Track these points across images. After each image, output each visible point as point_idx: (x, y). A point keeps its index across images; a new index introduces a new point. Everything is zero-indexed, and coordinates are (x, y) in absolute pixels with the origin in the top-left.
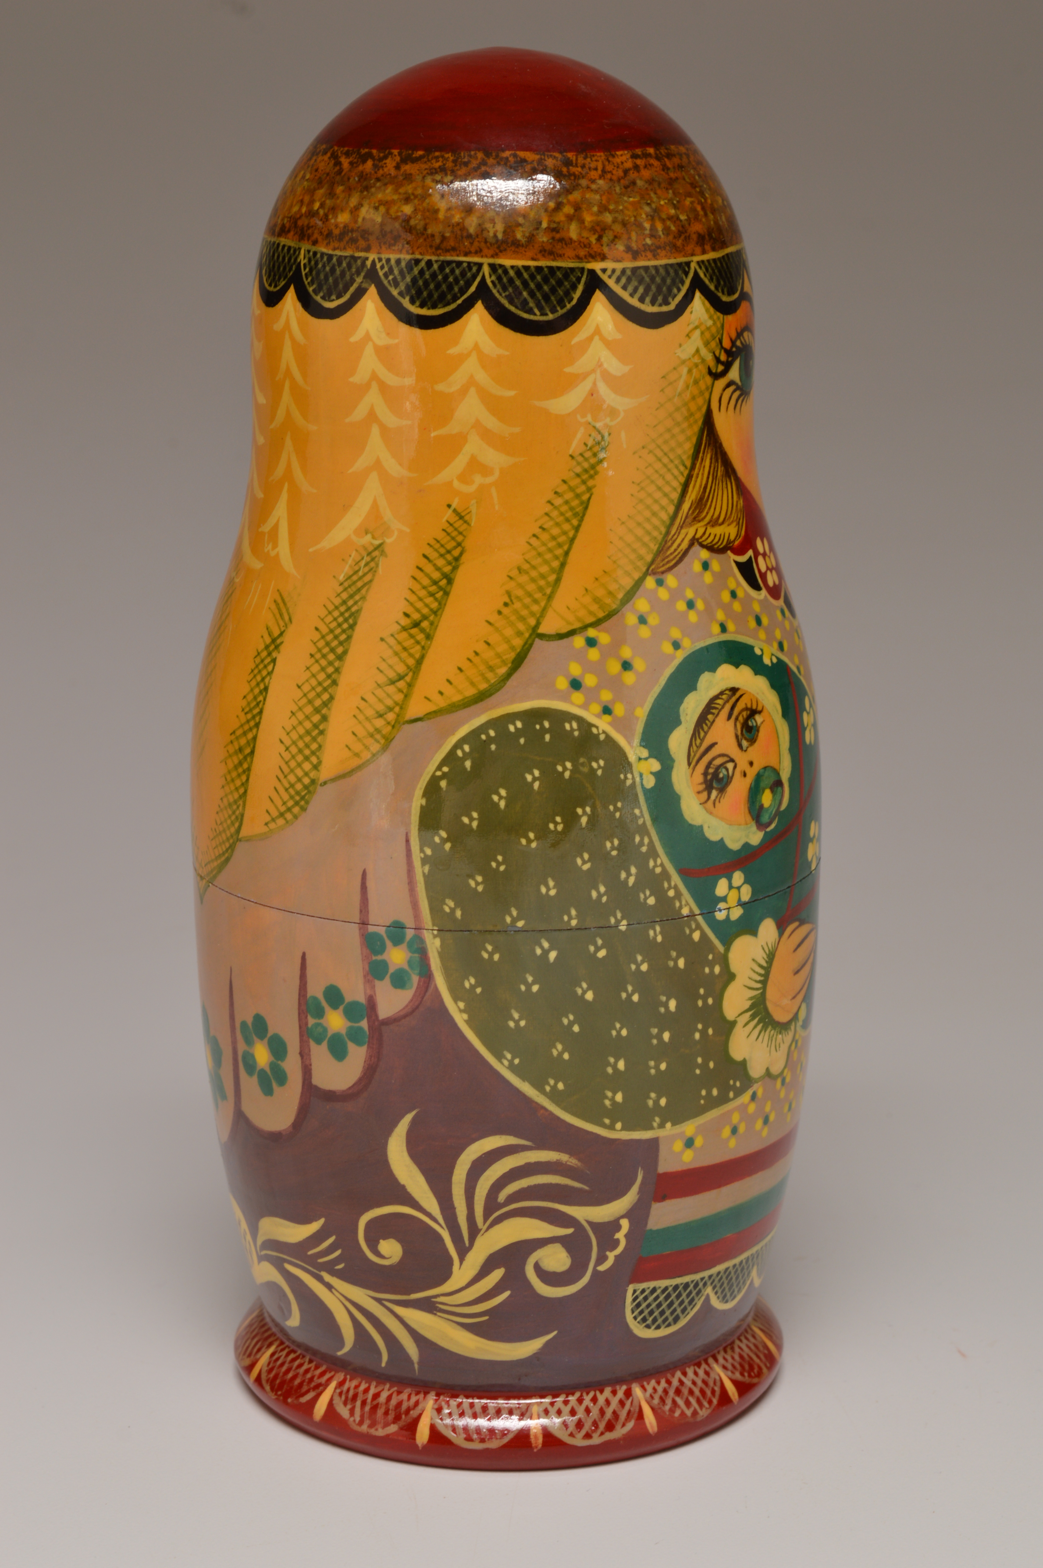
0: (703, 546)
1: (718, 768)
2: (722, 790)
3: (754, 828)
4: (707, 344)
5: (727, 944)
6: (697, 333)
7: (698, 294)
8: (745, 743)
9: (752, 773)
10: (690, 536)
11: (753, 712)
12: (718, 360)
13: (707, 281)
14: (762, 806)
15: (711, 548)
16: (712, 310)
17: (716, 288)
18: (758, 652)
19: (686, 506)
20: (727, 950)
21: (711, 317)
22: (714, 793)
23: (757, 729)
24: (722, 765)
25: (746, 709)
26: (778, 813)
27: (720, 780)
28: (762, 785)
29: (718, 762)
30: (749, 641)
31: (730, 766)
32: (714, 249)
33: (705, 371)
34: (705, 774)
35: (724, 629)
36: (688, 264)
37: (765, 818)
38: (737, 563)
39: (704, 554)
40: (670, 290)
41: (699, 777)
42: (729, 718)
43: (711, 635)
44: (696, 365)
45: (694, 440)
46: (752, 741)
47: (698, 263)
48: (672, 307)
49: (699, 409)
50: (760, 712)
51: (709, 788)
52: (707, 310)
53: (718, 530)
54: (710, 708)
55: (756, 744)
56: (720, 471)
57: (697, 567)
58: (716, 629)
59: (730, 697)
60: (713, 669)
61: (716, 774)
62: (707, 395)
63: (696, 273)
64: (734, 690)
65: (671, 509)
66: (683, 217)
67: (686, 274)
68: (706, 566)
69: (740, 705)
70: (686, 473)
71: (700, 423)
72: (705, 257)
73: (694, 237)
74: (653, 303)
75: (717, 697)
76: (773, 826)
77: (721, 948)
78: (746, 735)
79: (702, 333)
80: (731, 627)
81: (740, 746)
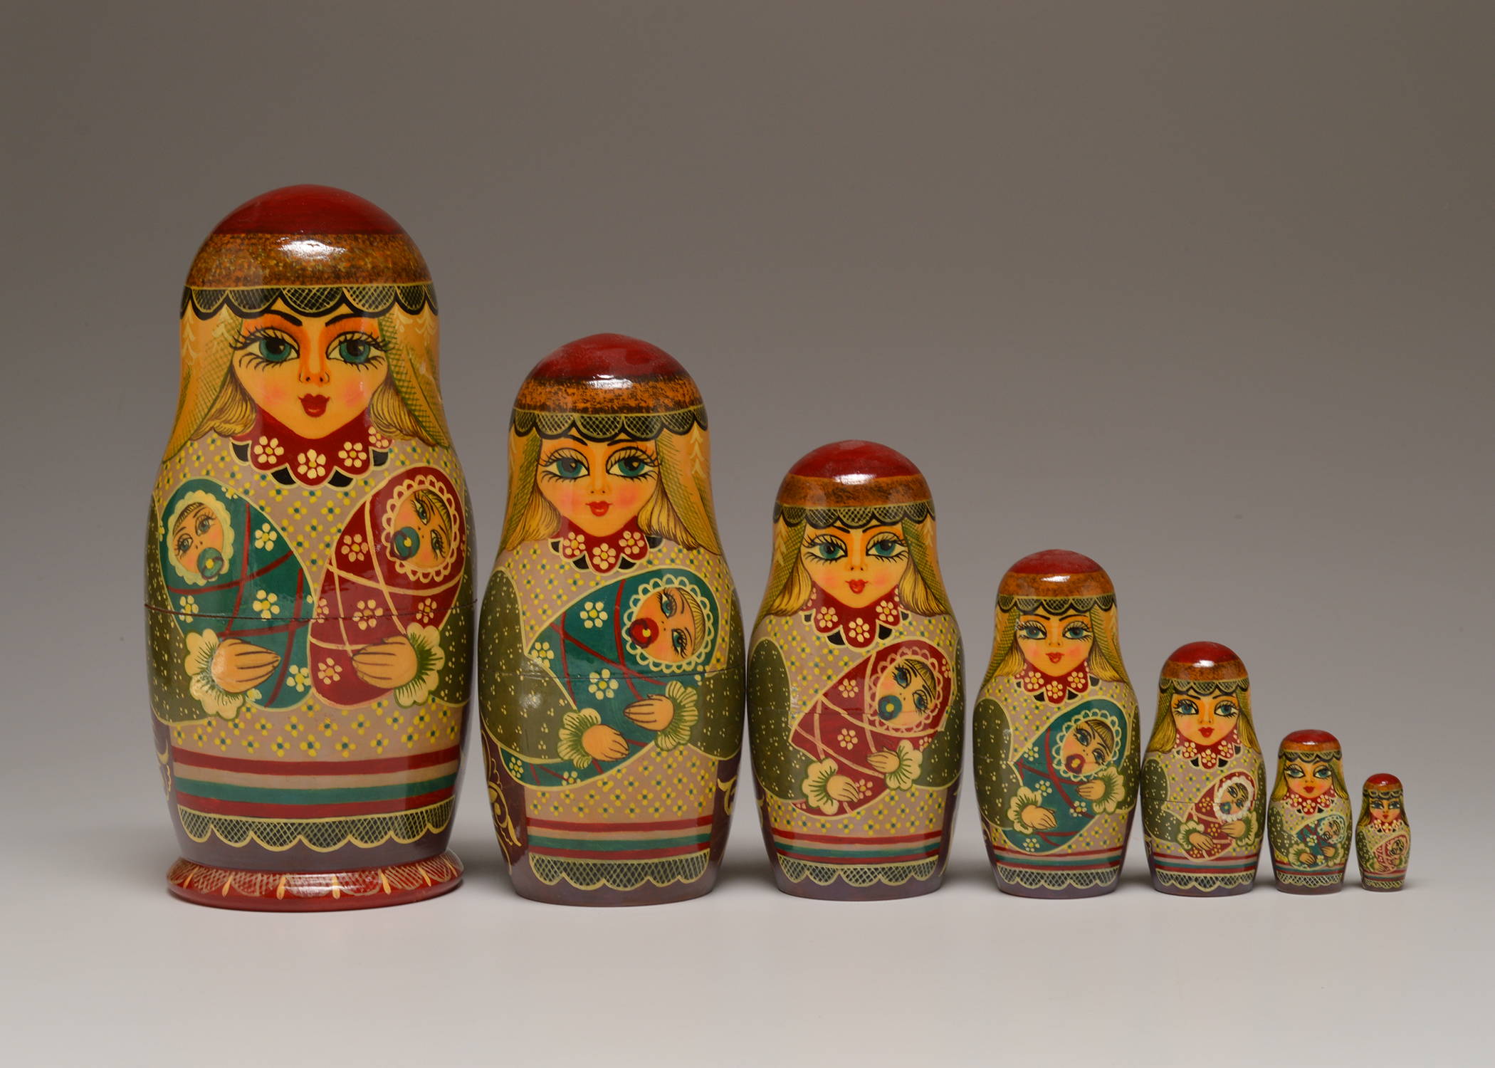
0: (215, 431)
1: (184, 540)
2: (185, 552)
3: (200, 577)
4: (228, 331)
5: (186, 634)
6: (223, 325)
7: (225, 306)
8: (199, 532)
9: (201, 548)
10: (211, 426)
11: (208, 518)
12: (237, 341)
13: (233, 300)
14: (206, 567)
15: (220, 434)
16: (233, 315)
17: (239, 304)
18: (224, 490)
19: (213, 411)
20: (186, 637)
21: (232, 318)
22: (181, 552)
23: (209, 527)
24: (186, 539)
25: (205, 515)
26: (218, 574)
27: (184, 546)
28: (207, 556)
29: (185, 537)
30: (220, 483)
31: (190, 541)
32: (244, 285)
33: (227, 345)
34: (179, 541)
35: (208, 473)
36: (224, 291)
37: (208, 574)
38: (233, 445)
39: (215, 436)
40: (212, 302)
41: (176, 543)
42: (194, 517)
43: (200, 475)
44: (222, 341)
45: (222, 379)
46: (204, 532)
47: (231, 291)
48: (211, 311)
49: (225, 363)
50: (213, 519)
51: (179, 549)
52: (230, 315)
53: (228, 426)
54: (186, 509)
55: (206, 535)
56: (239, 397)
57: (209, 441)
58: (204, 472)
59: (198, 507)
60: (194, 491)
61: (183, 543)
62: (230, 357)
63: (228, 295)
64: (201, 504)
65: (206, 411)
66: (232, 268)
67: (222, 295)
68: (213, 441)
69: (202, 512)
70: (216, 394)
71: (226, 370)
72: (236, 289)
73: (234, 278)
74: (204, 308)
75: (191, 505)
76: (213, 580)
77: (183, 636)
78: (202, 528)
79: (226, 326)
80: (212, 473)
81: (197, 532)
